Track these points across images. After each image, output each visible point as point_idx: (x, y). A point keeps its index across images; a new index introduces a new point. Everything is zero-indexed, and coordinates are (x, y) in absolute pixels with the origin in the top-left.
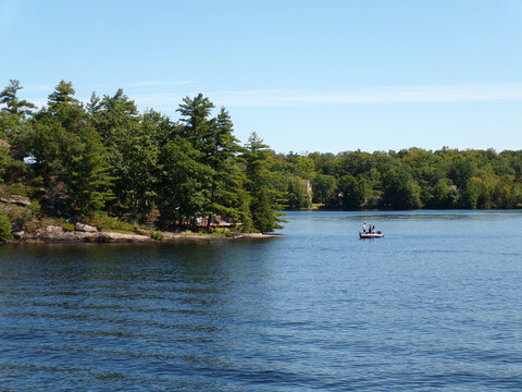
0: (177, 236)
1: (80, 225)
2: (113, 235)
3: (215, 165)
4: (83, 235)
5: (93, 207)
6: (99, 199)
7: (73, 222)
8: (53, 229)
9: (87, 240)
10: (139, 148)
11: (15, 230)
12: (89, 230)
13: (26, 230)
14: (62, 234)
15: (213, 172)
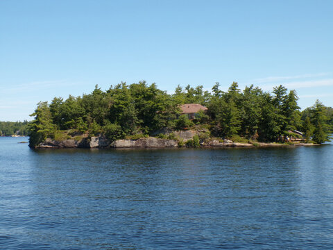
0: (266, 144)
1: (226, 140)
2: (237, 144)
3: (287, 115)
4: (226, 144)
5: (231, 133)
6: (234, 130)
7: (223, 139)
8: (216, 142)
9: (228, 146)
10: (252, 109)
11: (201, 142)
12: (229, 142)
13: (205, 142)
14: (218, 144)
15: (285, 118)
